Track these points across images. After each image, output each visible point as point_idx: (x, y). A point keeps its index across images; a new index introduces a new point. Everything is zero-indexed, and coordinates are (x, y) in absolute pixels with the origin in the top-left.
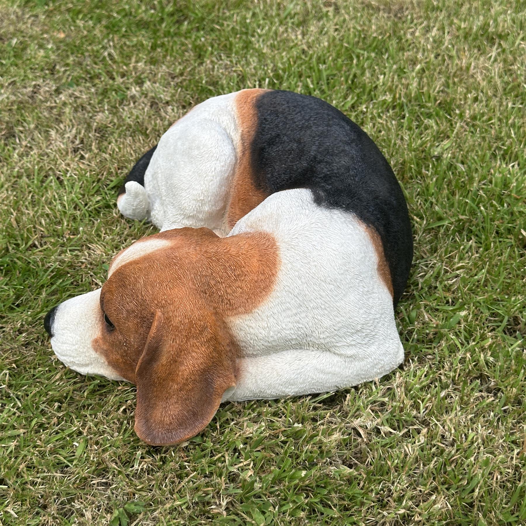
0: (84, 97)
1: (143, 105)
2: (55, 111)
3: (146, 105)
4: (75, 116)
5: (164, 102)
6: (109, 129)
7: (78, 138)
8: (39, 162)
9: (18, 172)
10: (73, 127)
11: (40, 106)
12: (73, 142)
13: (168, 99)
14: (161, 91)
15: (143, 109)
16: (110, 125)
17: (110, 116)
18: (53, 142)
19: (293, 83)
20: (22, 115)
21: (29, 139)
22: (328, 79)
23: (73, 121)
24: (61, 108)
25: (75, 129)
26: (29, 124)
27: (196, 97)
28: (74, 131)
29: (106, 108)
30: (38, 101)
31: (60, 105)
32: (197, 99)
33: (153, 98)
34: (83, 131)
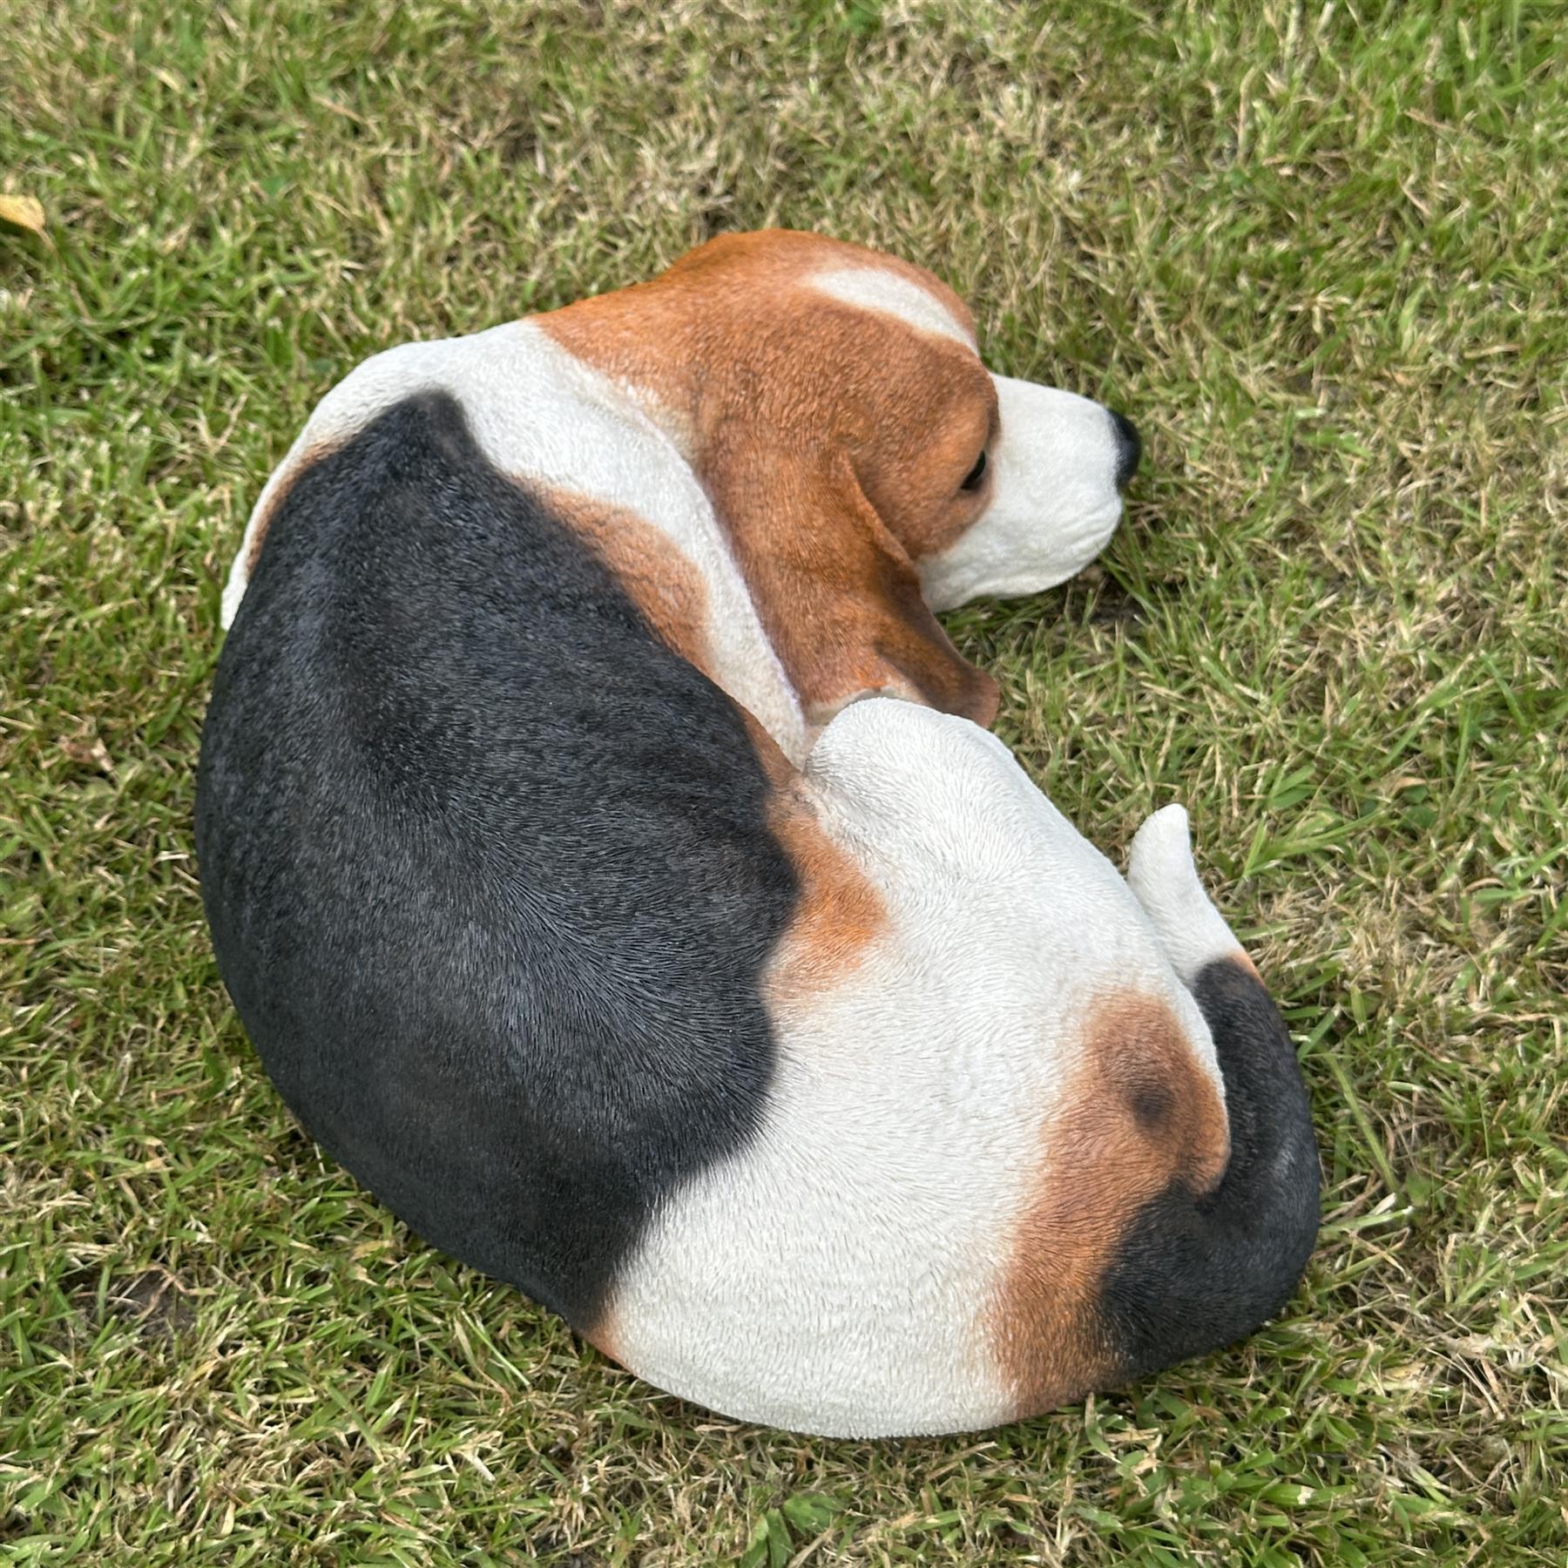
0: (748, 16)
1: (927, 69)
2: (658, 64)
3: (935, 65)
4: (717, 86)
5: (992, 61)
6: (815, 147)
7: (720, 174)
8: (604, 255)
9: (540, 284)
10: (710, 134)
11: (613, 37)
12: (704, 192)
13: (1008, 55)
14: (988, 19)
15: (926, 79)
16: (818, 137)
17: (824, 100)
18: (646, 185)
19: (1411, 33)
20: (558, 68)
21: (574, 164)
23: (712, 113)
24: (676, 53)
25: (714, 144)
26: (578, 100)
27: (1096, 58)
28: (711, 152)
29: (812, 67)
30: (610, 18)
31: (673, 42)
32: (1099, 66)
33: (960, 40)
34: (739, 157)
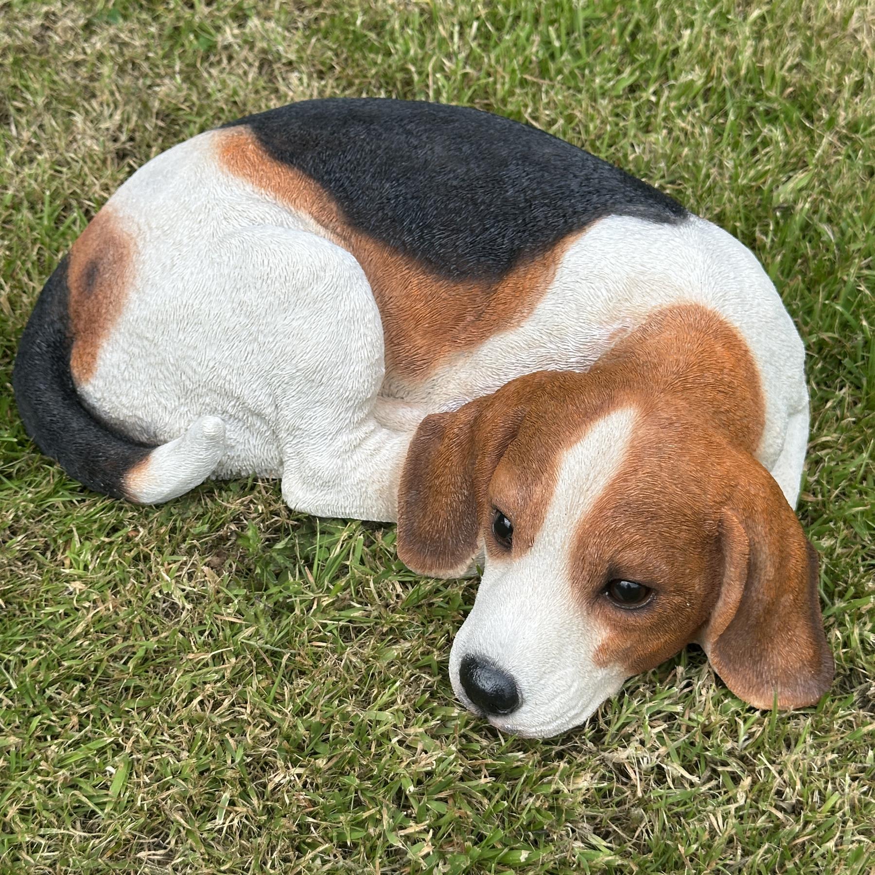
0: (137, 43)
1: (245, 66)
2: (83, 71)
3: (250, 65)
4: (120, 82)
5: (284, 61)
6: (181, 113)
7: (124, 129)
8: (52, 178)
9: (14, 196)
10: (116, 107)
11: (55, 58)
12: (115, 140)
13: (293, 57)
14: (279, 38)
15: (245, 73)
16: (183, 107)
17: (185, 86)
18: (79, 137)
19: (523, 35)
20: (22, 76)
21: (34, 128)
22: (586, 26)
23: (117, 95)
24: (94, 65)
25: (119, 112)
26: (35, 93)
27: (344, 56)
28: (117, 117)
29: (177, 68)
30: (52, 49)
31: (92, 59)
32: (346, 59)
33: (264, 51)
34: (134, 118)
